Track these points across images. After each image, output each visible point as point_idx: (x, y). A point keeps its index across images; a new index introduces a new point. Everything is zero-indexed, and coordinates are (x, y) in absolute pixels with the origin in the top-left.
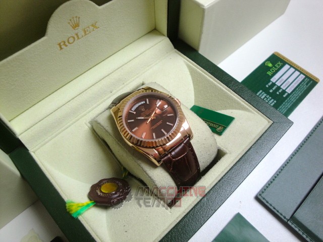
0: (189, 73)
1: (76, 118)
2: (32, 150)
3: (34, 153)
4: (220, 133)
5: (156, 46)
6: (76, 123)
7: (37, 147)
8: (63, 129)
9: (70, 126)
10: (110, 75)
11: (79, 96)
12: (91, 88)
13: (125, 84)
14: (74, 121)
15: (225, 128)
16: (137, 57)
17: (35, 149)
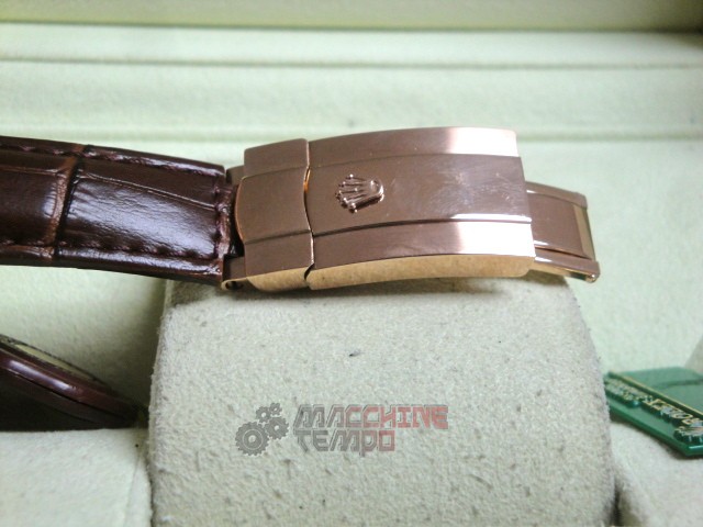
12: (288, 70)
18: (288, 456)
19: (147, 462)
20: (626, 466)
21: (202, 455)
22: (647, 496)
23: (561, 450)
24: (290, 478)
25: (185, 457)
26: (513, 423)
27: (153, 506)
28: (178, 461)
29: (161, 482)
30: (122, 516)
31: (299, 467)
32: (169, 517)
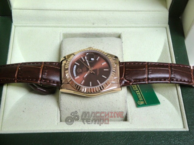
0: (161, 50)
1: (57, 25)
2: (15, 24)
3: (15, 27)
4: (138, 105)
5: (153, 12)
6: (55, 28)
7: (19, 25)
8: (43, 25)
9: (49, 27)
10: (101, 12)
11: (70, 11)
12: (81, 12)
13: (108, 25)
14: (54, 25)
15: (145, 105)
16: (131, 11)
17: (17, 25)
18: (79, 109)
19: (59, 107)
20: (129, 109)
21: (67, 109)
22: (130, 116)
23: (119, 108)
24: (80, 111)
25: (65, 108)
26: (112, 105)
27: (60, 114)
28: (64, 109)
29: (62, 111)
30: (56, 119)
31: (81, 110)
32: (63, 116)
